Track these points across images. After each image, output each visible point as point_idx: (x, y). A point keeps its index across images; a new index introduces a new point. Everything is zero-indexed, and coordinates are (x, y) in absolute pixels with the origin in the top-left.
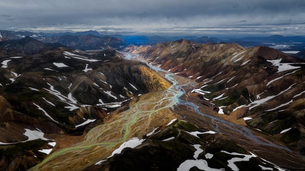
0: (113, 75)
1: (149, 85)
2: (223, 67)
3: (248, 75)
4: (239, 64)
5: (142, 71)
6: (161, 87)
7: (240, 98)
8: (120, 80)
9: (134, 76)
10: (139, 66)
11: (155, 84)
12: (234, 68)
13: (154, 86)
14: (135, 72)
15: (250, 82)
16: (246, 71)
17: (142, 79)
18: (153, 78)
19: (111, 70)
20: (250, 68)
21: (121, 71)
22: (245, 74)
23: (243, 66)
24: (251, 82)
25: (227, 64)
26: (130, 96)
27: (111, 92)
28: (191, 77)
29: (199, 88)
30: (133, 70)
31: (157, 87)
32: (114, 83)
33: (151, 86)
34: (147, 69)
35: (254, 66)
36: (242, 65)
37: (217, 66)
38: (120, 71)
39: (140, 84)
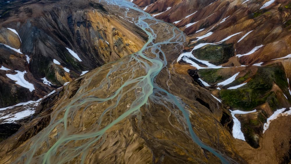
0: (34, 34)
1: (104, 48)
2: (228, 9)
3: (278, 30)
4: (258, 5)
5: (93, 20)
6: (126, 50)
7: (272, 90)
8: (49, 43)
9: (78, 31)
10: (88, 10)
11: (116, 46)
12: (249, 12)
13: (113, 50)
14: (79, 23)
15: (284, 48)
16: (274, 23)
17: (91, 37)
18: (112, 33)
19: (31, 22)
20: (281, 15)
21: (53, 22)
22: (272, 27)
23: (265, 10)
24: (286, 47)
25: (235, 5)
26: (64, 78)
27: (25, 72)
28: (176, 22)
29: (188, 51)
30: (75, 19)
31: (119, 52)
32: (34, 52)
33: (108, 49)
34: (103, 16)
35: (287, 12)
36: (262, 8)
37: (217, 6)
38: (51, 24)
39: (87, 48)
